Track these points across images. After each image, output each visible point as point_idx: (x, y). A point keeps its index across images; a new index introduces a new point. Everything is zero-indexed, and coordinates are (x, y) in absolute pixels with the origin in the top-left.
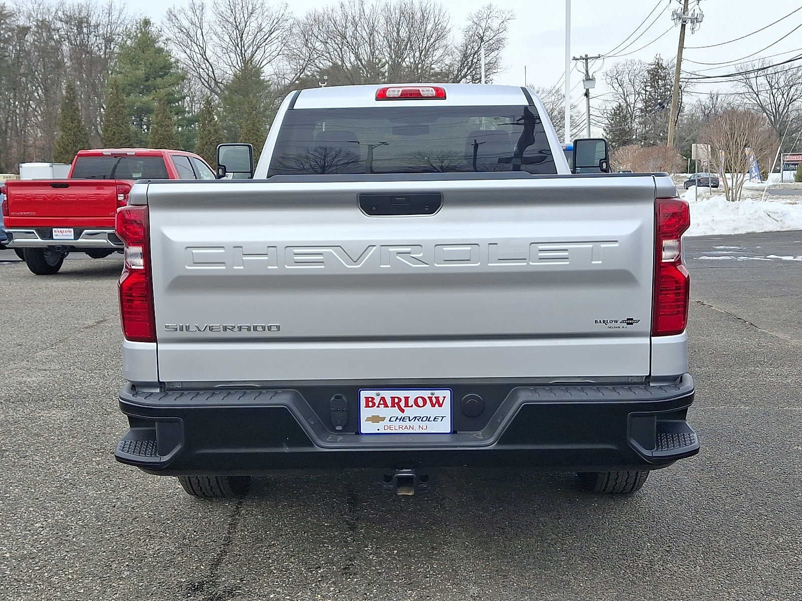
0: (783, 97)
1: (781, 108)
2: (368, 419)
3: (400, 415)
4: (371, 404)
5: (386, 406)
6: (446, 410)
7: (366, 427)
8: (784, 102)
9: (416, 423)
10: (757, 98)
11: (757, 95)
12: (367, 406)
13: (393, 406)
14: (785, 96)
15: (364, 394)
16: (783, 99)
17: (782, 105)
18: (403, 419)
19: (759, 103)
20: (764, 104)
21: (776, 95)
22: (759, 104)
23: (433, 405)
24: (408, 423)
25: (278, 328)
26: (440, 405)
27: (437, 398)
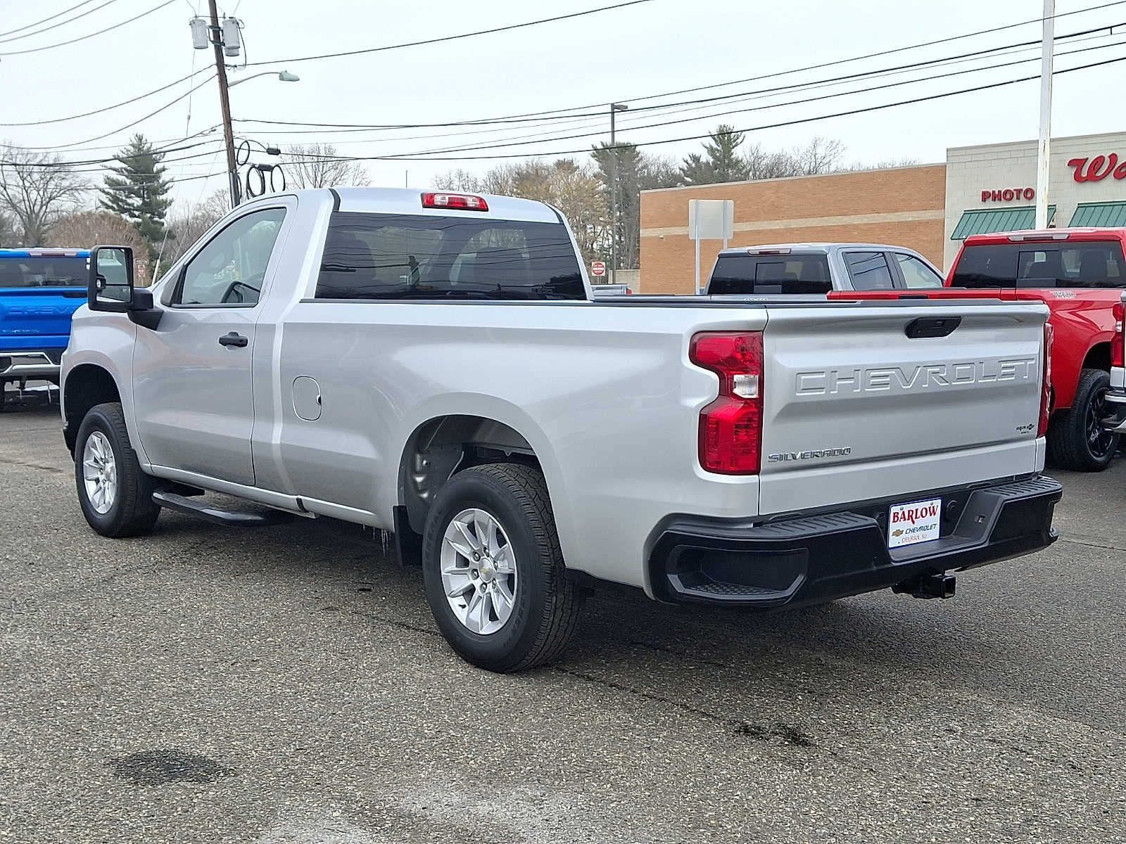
0: (39, 193)
1: (37, 208)
2: (893, 534)
3: (912, 526)
4: (896, 519)
5: (905, 520)
6: (937, 518)
7: (892, 541)
8: (40, 200)
9: (921, 533)
10: (4, 192)
11: (5, 189)
12: (894, 521)
13: (909, 519)
14: (41, 193)
15: (894, 509)
16: (39, 197)
17: (38, 203)
18: (913, 530)
19: (8, 198)
20: (15, 201)
21: (29, 191)
22: (7, 200)
23: (931, 515)
24: (916, 533)
25: (849, 450)
26: (935, 514)
27: (933, 507)
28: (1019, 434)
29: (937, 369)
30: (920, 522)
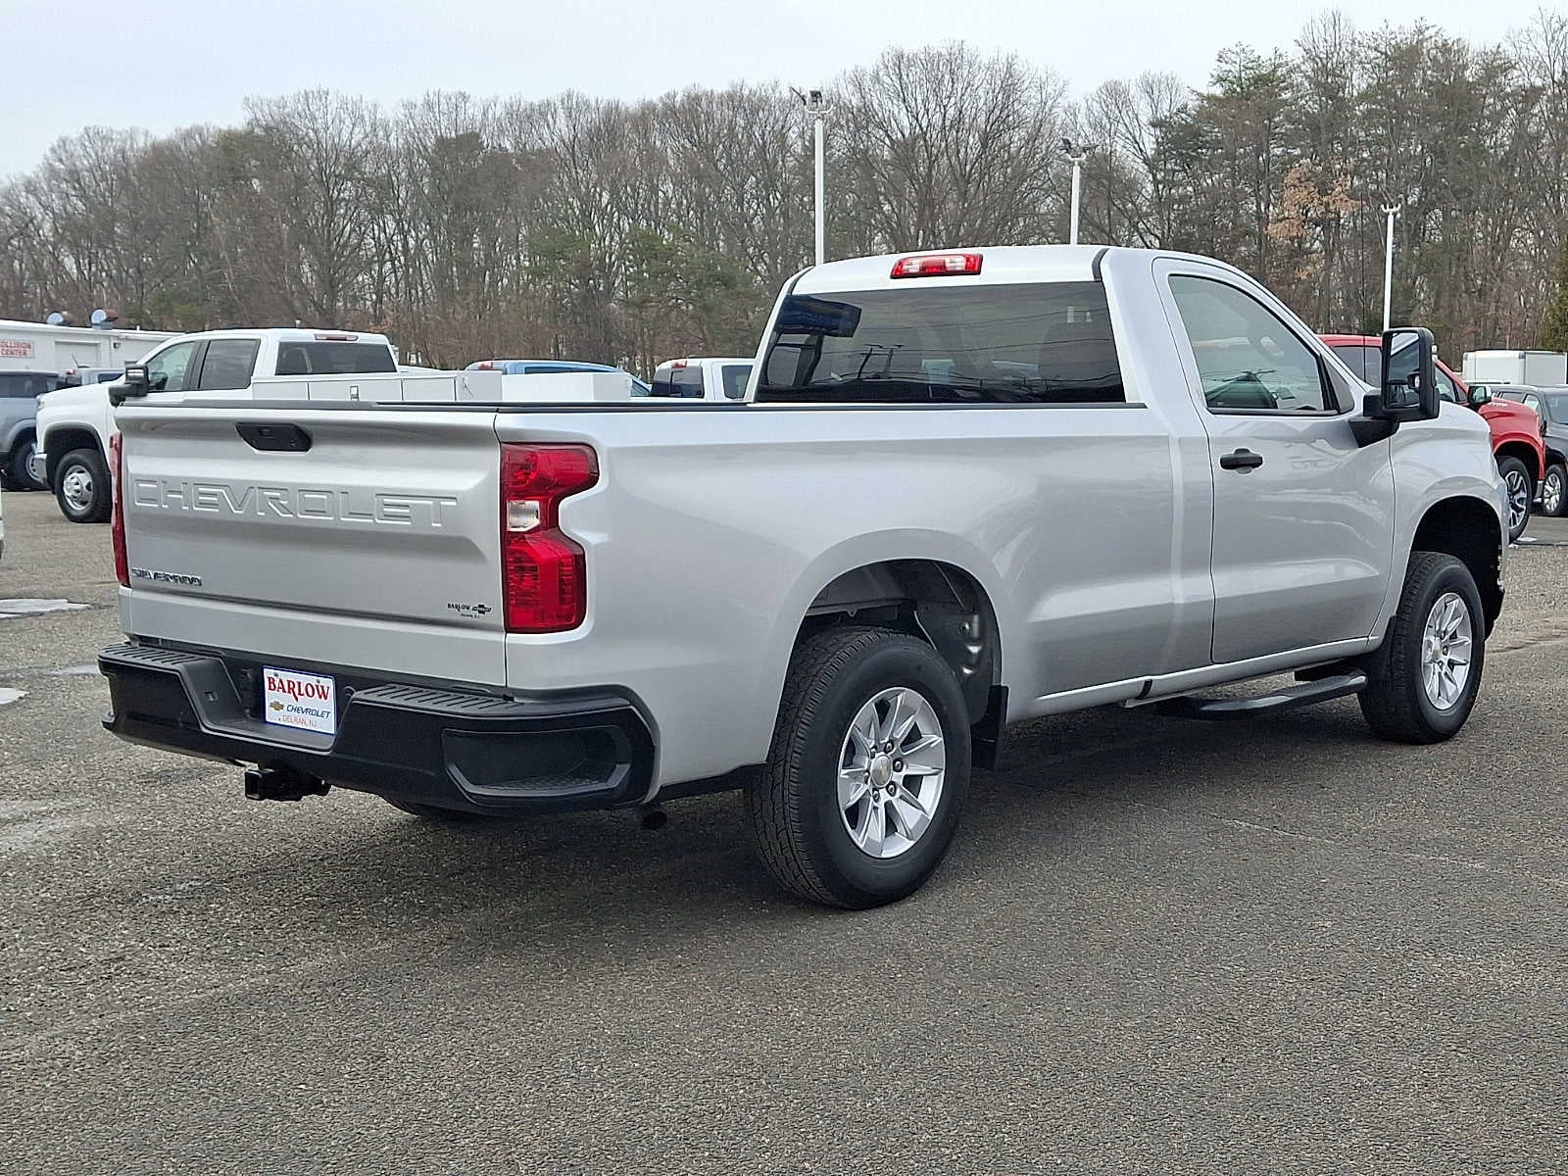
2: (272, 705)
3: (295, 704)
4: (272, 687)
5: (284, 691)
6: (329, 705)
7: (271, 715)
9: (307, 717)
12: (270, 689)
13: (289, 692)
18: (297, 710)
23: (320, 697)
24: (301, 716)
26: (326, 698)
27: (322, 687)
28: (455, 615)
29: (278, 494)
30: (304, 702)
